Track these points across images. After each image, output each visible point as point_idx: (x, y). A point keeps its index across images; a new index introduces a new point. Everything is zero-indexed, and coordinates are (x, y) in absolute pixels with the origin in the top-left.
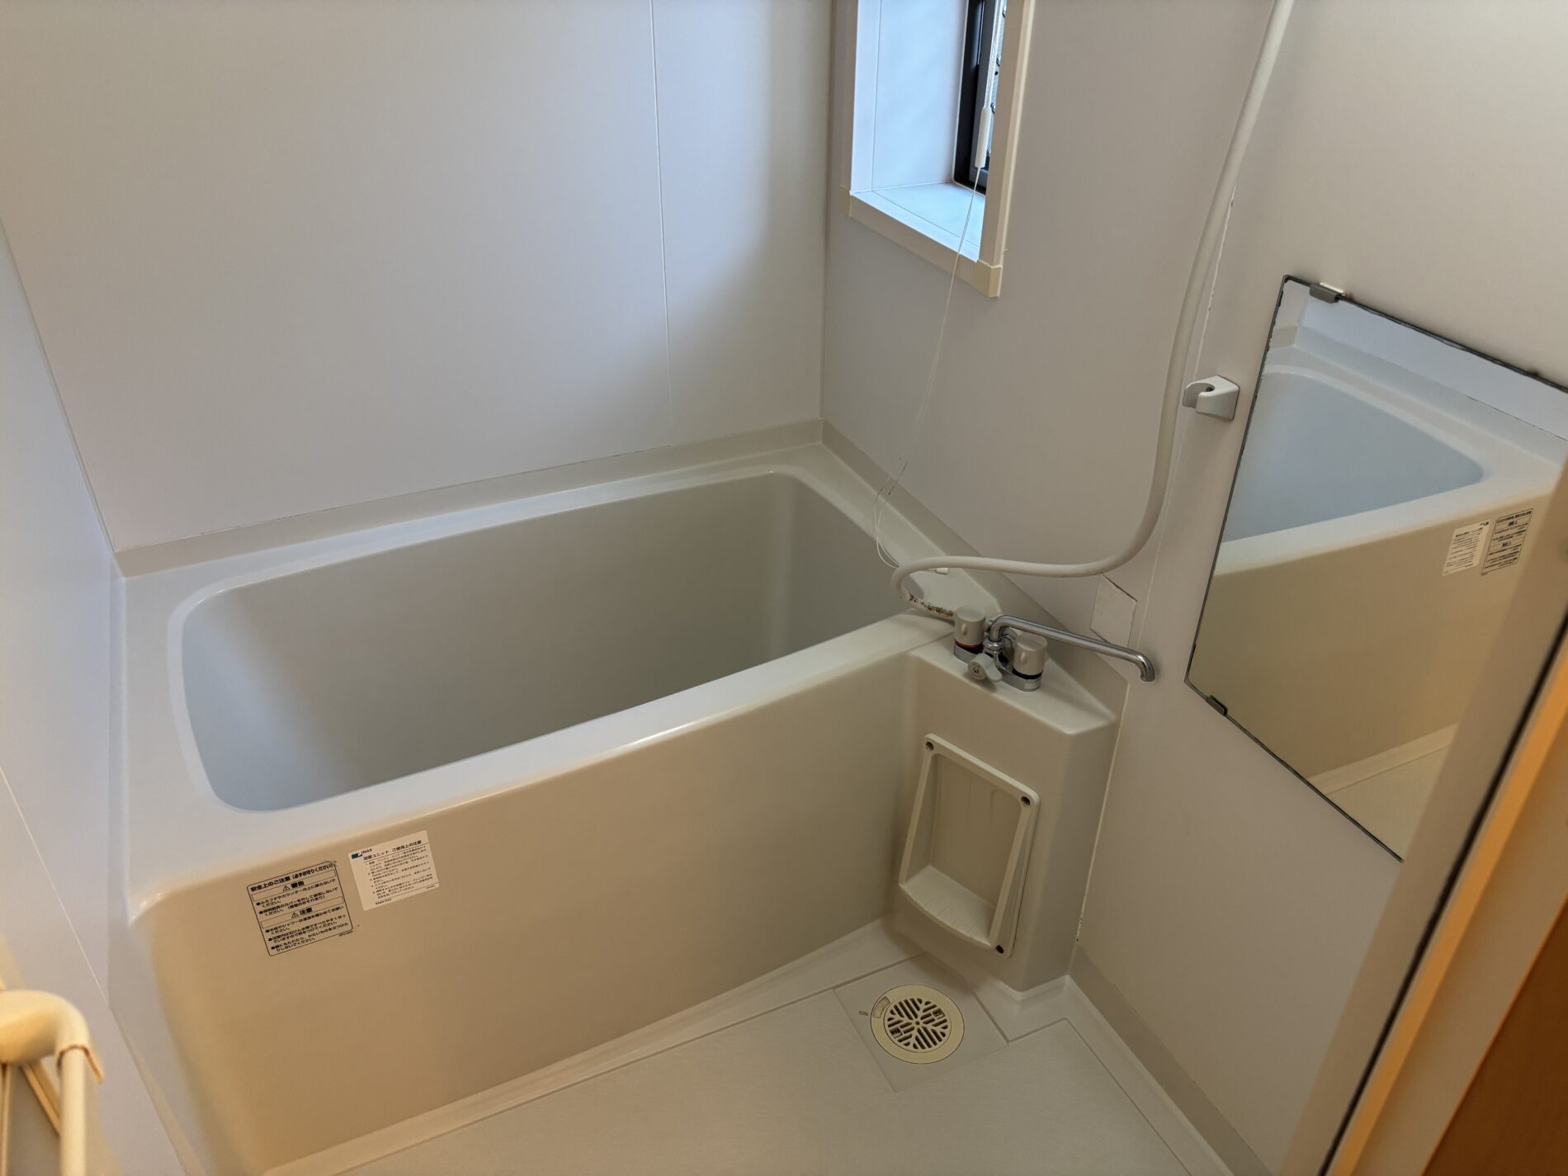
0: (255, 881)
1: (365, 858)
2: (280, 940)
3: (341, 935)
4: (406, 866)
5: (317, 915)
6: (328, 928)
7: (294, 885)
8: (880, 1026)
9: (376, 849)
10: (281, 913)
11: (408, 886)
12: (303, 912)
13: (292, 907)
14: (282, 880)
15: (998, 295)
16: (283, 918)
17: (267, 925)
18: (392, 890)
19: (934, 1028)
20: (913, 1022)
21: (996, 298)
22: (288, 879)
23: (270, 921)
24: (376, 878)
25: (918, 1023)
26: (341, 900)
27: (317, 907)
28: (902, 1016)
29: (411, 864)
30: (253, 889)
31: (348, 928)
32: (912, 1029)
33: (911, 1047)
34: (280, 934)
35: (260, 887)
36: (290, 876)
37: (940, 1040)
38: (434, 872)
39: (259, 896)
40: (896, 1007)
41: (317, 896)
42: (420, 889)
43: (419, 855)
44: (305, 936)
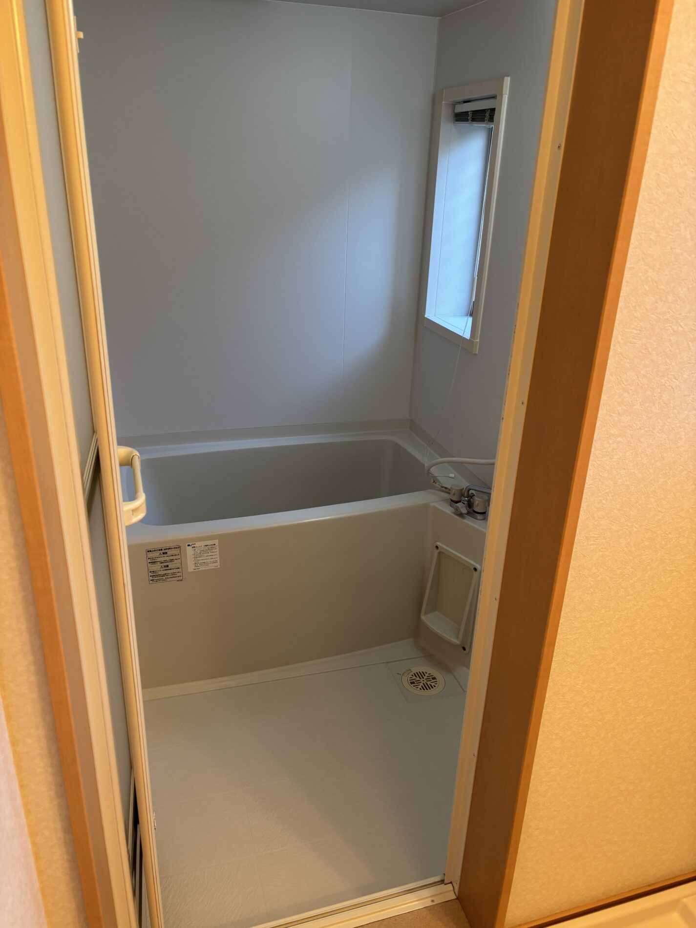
0: (149, 548)
1: (193, 547)
2: (155, 577)
3: (178, 581)
4: (207, 554)
5: (170, 569)
6: (173, 576)
7: (164, 553)
8: (405, 680)
9: (198, 544)
10: (156, 565)
11: (207, 564)
12: (165, 566)
13: (161, 563)
14: (159, 550)
15: (477, 353)
16: (157, 567)
17: (151, 569)
18: (202, 564)
19: (431, 684)
20: (421, 680)
21: (476, 354)
22: (162, 550)
23: (153, 568)
24: (196, 557)
25: (423, 681)
26: (180, 564)
27: (171, 565)
28: (416, 677)
29: (210, 554)
30: (148, 551)
31: (181, 578)
32: (421, 682)
33: (418, 689)
34: (155, 574)
35: (151, 551)
36: (163, 549)
37: (433, 688)
38: (218, 559)
39: (150, 555)
40: (415, 674)
41: (172, 560)
42: (212, 566)
43: (214, 550)
44: (164, 578)
